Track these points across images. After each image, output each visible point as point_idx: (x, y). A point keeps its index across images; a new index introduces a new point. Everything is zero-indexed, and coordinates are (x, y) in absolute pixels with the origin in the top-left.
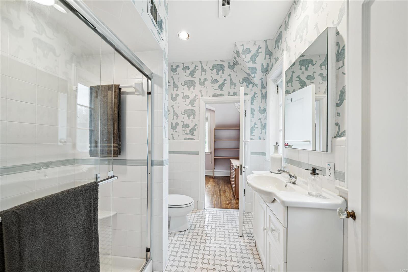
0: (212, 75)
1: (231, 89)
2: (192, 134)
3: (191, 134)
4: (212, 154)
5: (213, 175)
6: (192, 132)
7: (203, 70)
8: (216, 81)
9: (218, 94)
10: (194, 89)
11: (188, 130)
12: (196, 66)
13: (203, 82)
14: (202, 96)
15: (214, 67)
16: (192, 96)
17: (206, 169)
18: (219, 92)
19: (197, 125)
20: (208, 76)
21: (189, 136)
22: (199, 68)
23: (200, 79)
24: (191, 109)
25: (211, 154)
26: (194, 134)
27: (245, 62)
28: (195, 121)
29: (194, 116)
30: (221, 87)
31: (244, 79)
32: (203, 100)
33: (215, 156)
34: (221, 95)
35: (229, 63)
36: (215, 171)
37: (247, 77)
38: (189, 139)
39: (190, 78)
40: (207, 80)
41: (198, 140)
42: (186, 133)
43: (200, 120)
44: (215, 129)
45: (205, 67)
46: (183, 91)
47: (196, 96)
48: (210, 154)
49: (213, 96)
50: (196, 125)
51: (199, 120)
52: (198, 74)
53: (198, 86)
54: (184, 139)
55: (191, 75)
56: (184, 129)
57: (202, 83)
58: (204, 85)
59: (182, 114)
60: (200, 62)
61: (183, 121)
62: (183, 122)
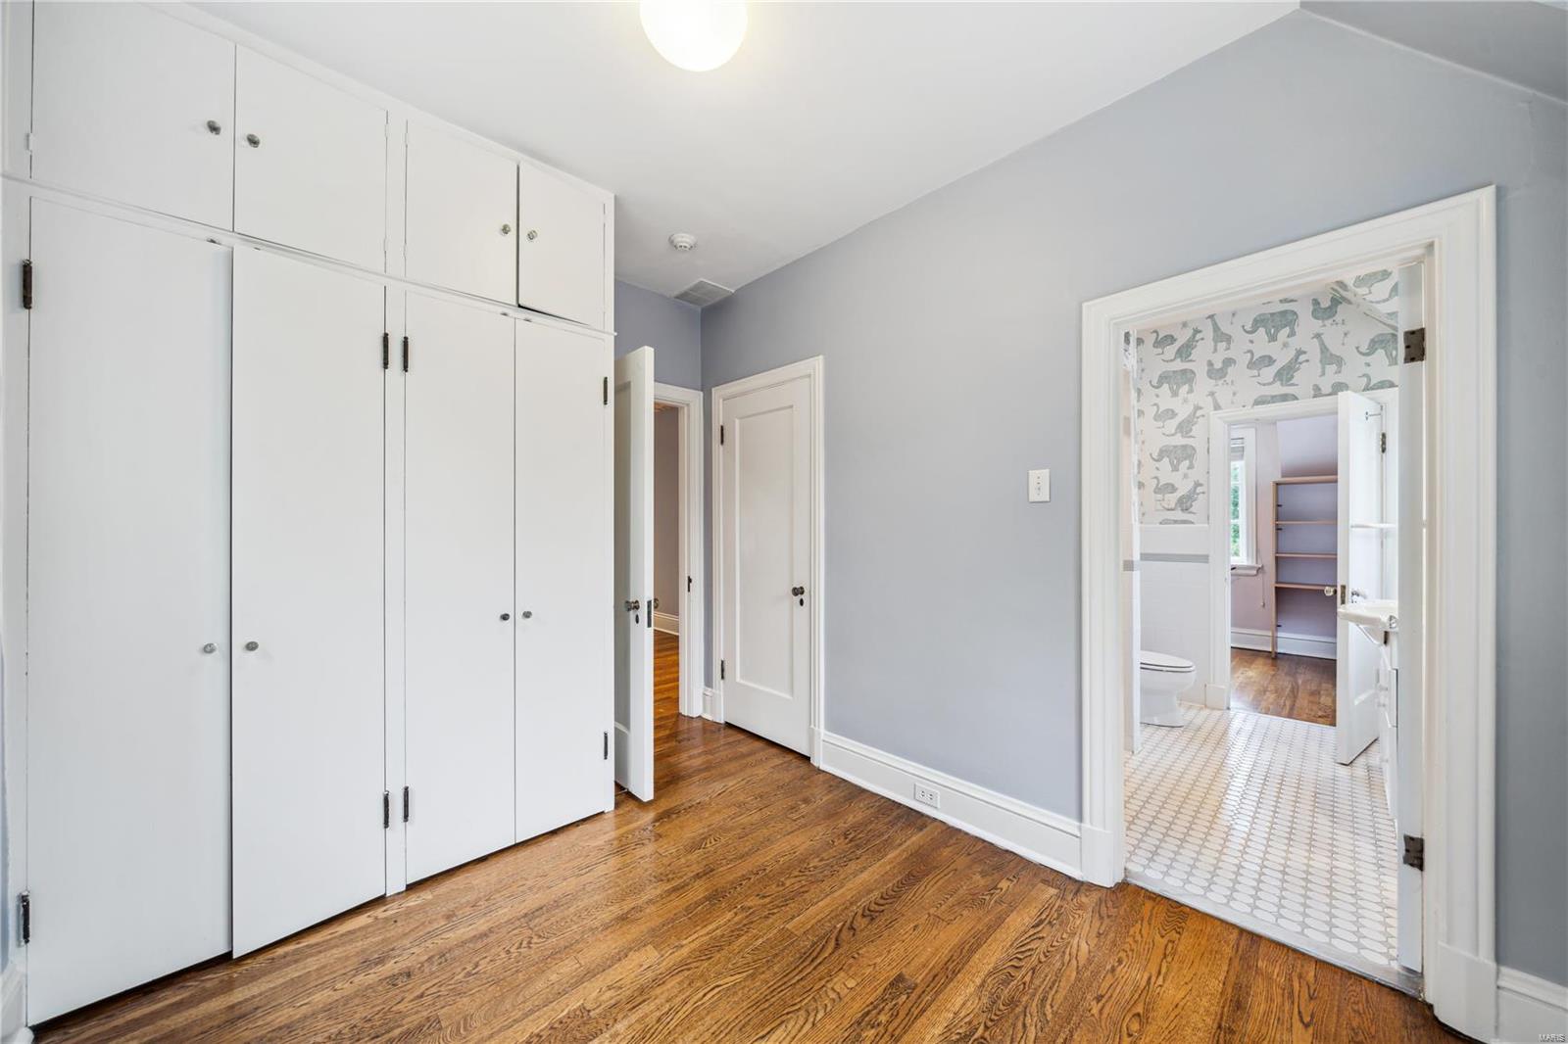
0: (1250, 346)
1: (1323, 378)
2: (1186, 510)
3: (1182, 510)
4: (1264, 573)
5: (1270, 649)
6: (1185, 504)
7: (1221, 336)
8: (1269, 360)
9: (1273, 397)
10: (1191, 391)
11: (1172, 499)
12: (1197, 331)
13: (1221, 369)
14: (1217, 407)
15: (1259, 322)
16: (1184, 413)
17: (1234, 624)
18: (1278, 389)
19: (1201, 485)
20: (1239, 350)
21: (1179, 515)
22: (1208, 332)
23: (1210, 364)
24: (1183, 446)
25: (1260, 575)
26: (1191, 510)
27: (1372, 302)
28: (1197, 474)
29: (1191, 462)
30: (1286, 374)
31: (1376, 340)
32: (1220, 418)
33: (1277, 582)
34: (1284, 398)
35: (1316, 302)
36: (1280, 634)
37: (1392, 332)
38: (1176, 522)
39: (1179, 365)
40: (1235, 362)
41: (1207, 525)
42: (1166, 506)
43: (1211, 471)
44: (1278, 484)
45: (1225, 328)
46: (1157, 401)
47: (1197, 408)
48: (1255, 572)
49: (1257, 403)
50: (1197, 484)
51: (1208, 473)
52: (1203, 352)
53: (1203, 383)
54: (1161, 523)
55: (1181, 356)
56: (1159, 496)
57: (1217, 373)
58: (1225, 376)
59: (1153, 459)
60: (1211, 317)
61: (1156, 478)
62: (1156, 481)
